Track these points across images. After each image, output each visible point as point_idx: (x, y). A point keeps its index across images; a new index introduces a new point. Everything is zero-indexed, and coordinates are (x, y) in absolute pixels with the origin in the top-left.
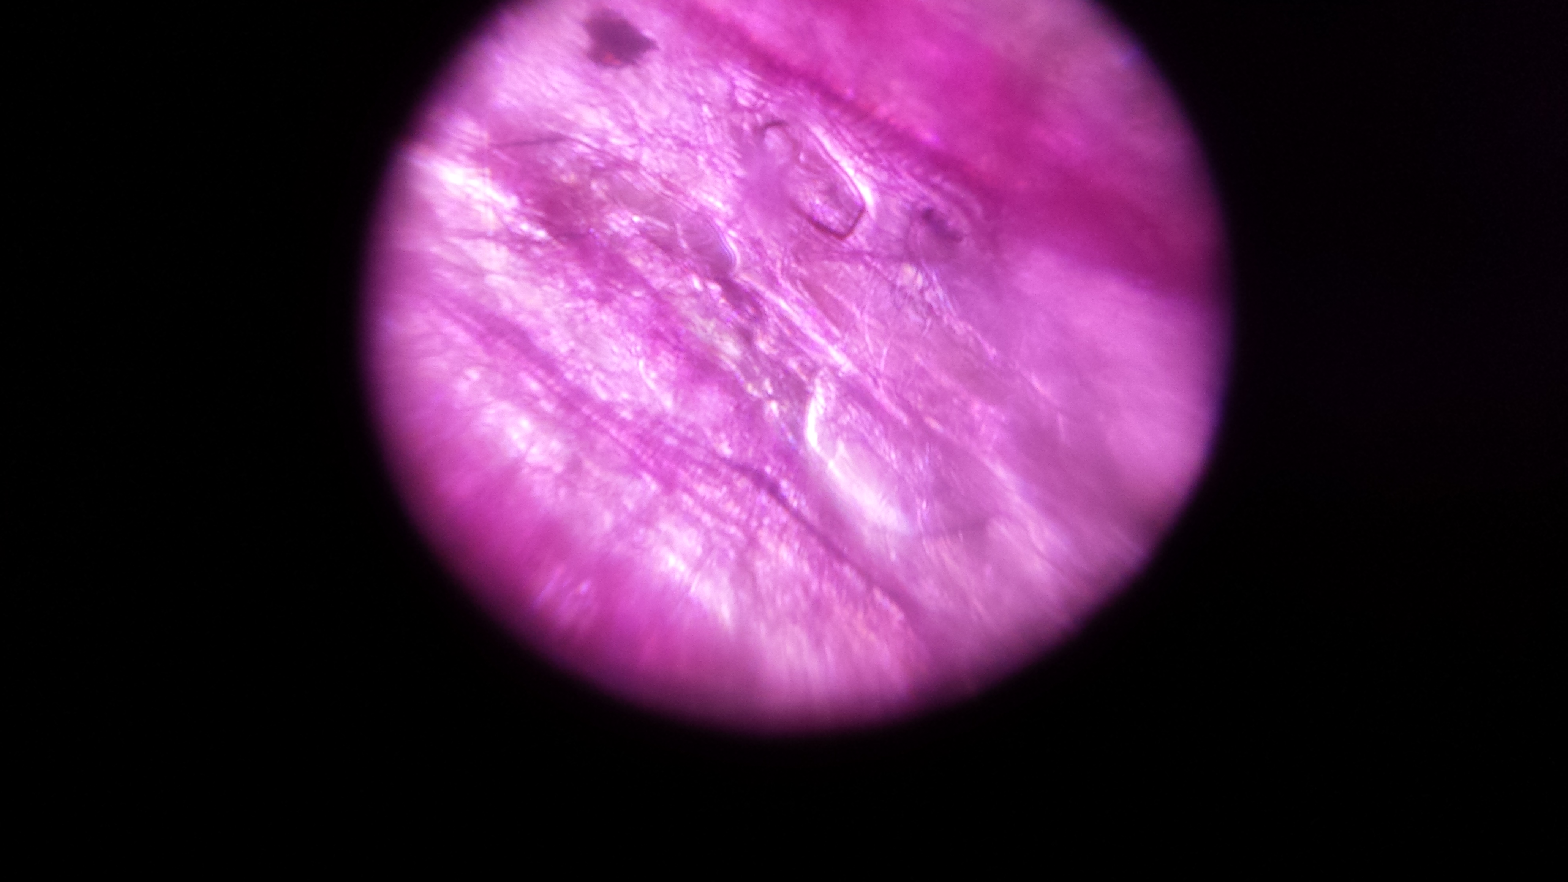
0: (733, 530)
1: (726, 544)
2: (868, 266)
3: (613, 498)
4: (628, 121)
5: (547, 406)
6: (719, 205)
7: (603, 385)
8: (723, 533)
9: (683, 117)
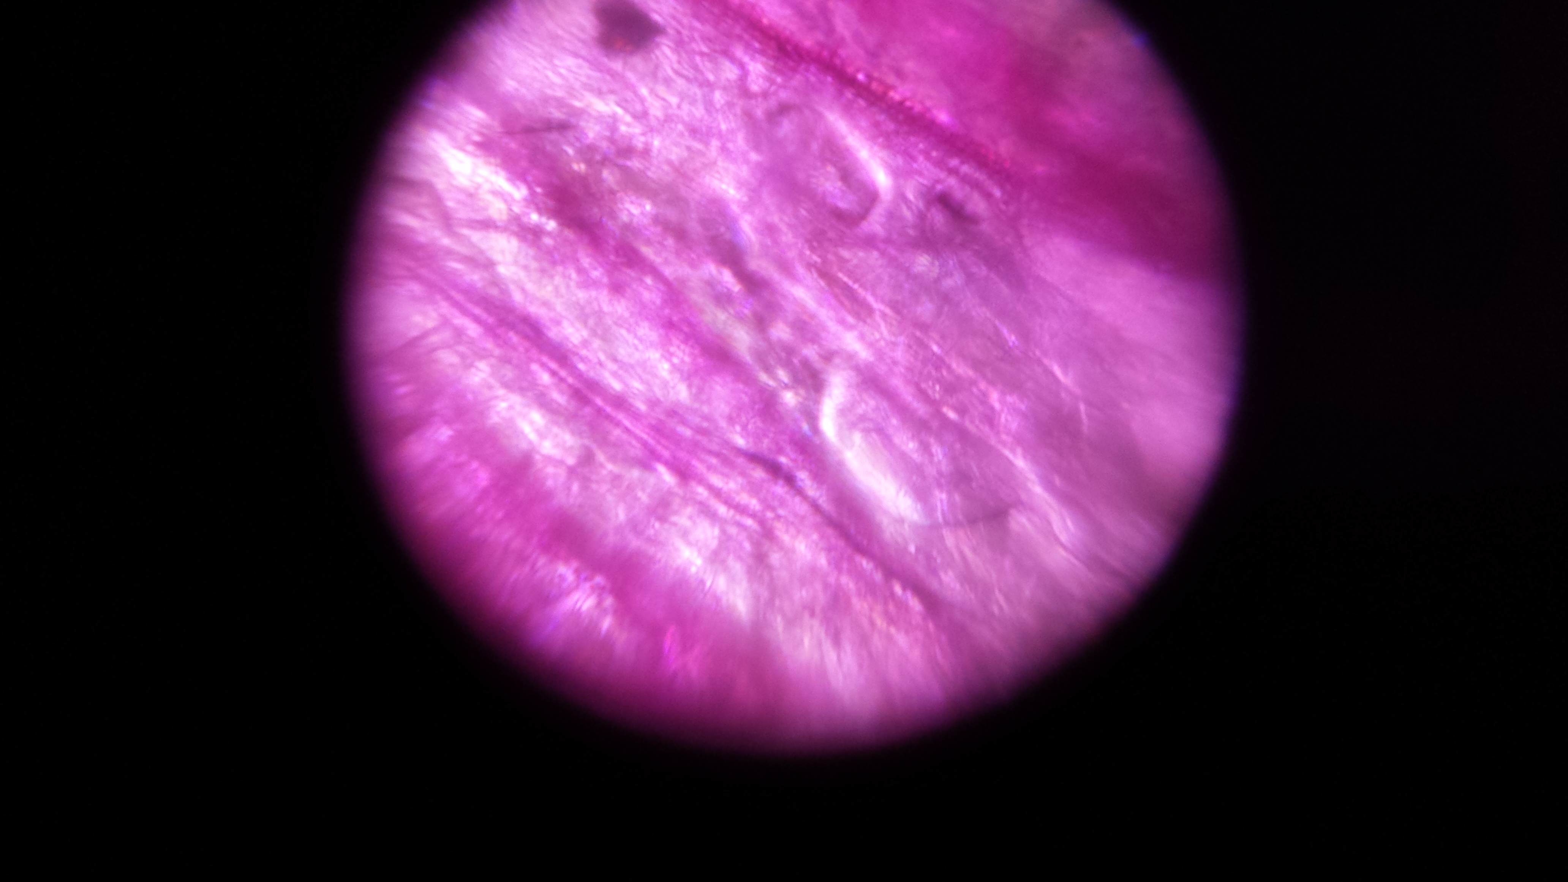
0: (749, 522)
1: (743, 536)
2: (883, 253)
3: (628, 493)
4: (638, 107)
5: (559, 397)
6: (732, 191)
7: (615, 374)
8: (739, 525)
9: (693, 102)
